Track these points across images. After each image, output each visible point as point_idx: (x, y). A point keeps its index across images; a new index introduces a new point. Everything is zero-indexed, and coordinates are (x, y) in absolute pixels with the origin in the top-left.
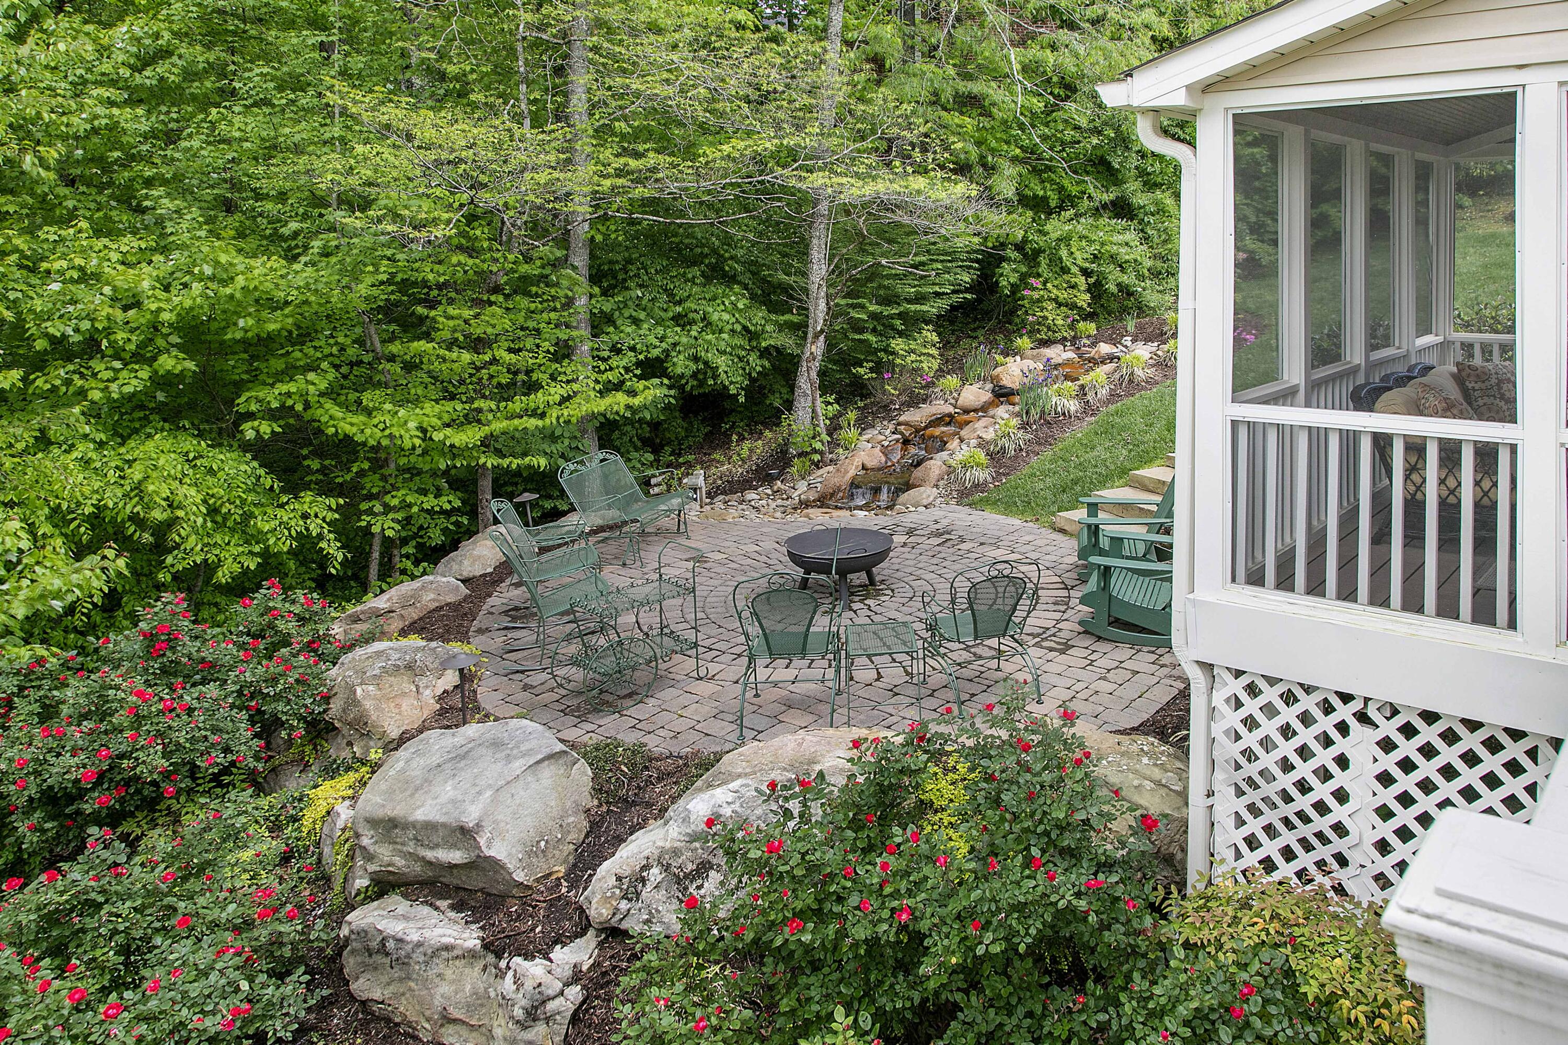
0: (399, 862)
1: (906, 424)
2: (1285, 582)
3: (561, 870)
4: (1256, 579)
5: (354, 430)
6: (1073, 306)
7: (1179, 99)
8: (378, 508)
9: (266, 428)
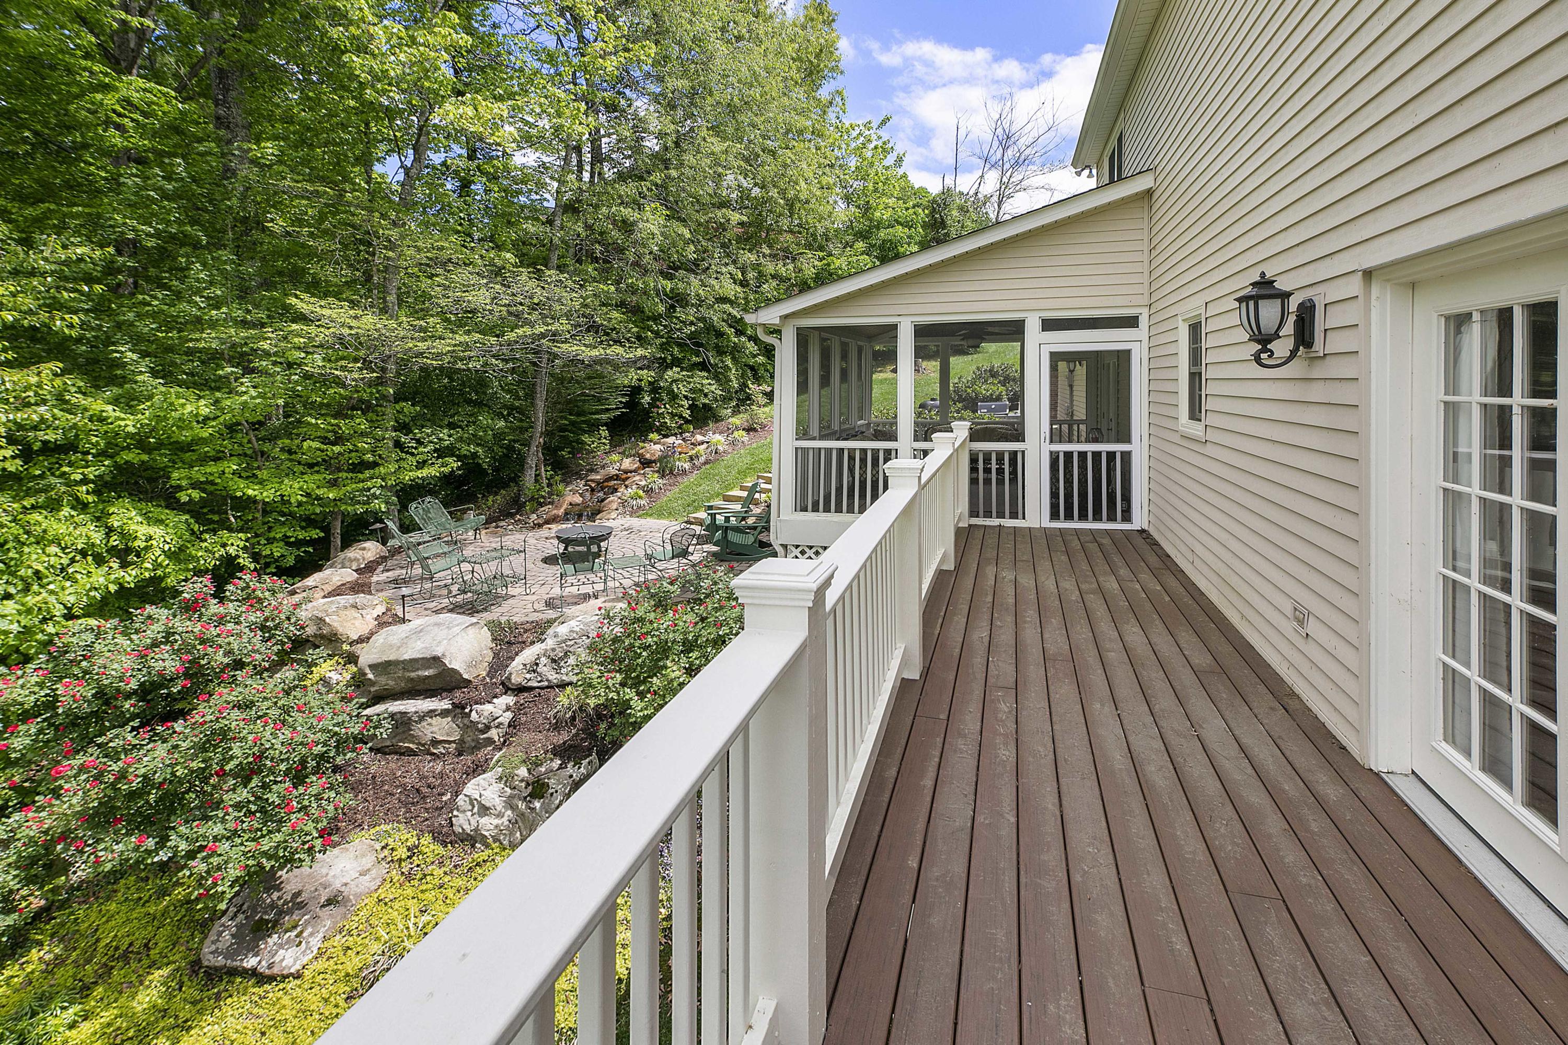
0: (391, 683)
1: (592, 481)
2: (815, 509)
3: (484, 674)
4: (805, 509)
5: (256, 493)
6: (681, 417)
7: (777, 321)
8: (263, 542)
9: (196, 494)
